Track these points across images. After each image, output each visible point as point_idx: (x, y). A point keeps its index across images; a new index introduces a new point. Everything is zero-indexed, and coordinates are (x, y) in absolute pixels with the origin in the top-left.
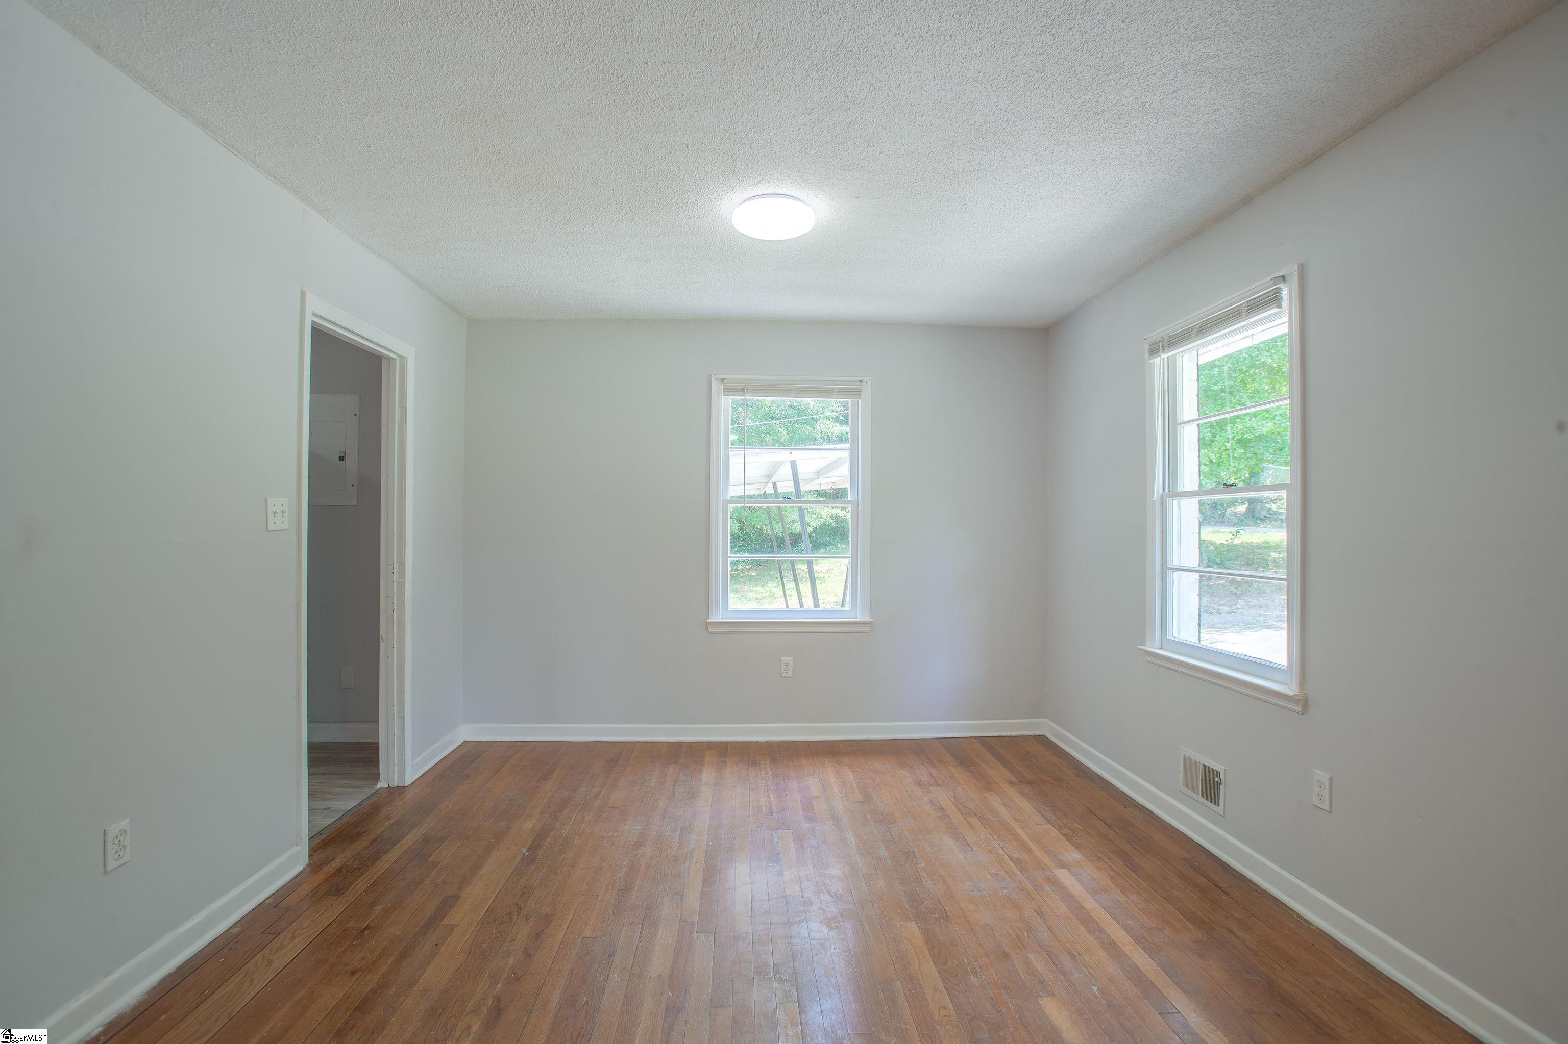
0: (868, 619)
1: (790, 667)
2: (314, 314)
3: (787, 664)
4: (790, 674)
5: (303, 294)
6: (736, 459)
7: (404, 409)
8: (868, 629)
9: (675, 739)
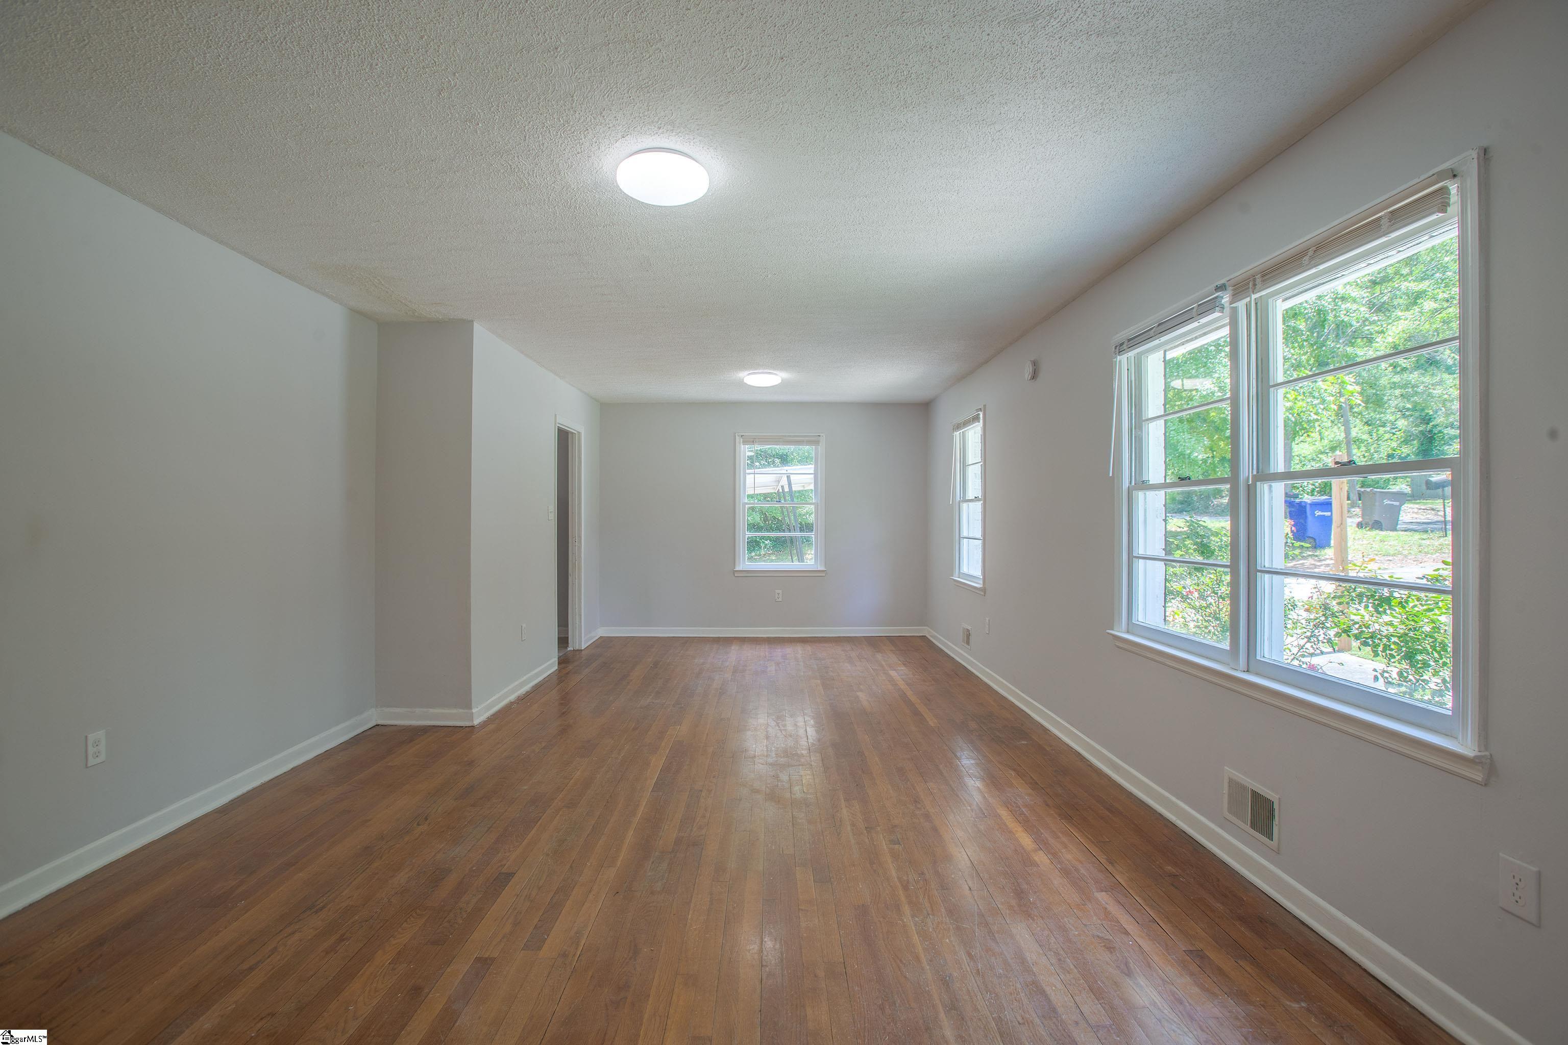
0: (823, 569)
1: (781, 596)
2: (559, 423)
3: (778, 594)
4: (780, 600)
5: (555, 415)
6: (749, 479)
7: (580, 458)
8: (824, 575)
9: (717, 636)
